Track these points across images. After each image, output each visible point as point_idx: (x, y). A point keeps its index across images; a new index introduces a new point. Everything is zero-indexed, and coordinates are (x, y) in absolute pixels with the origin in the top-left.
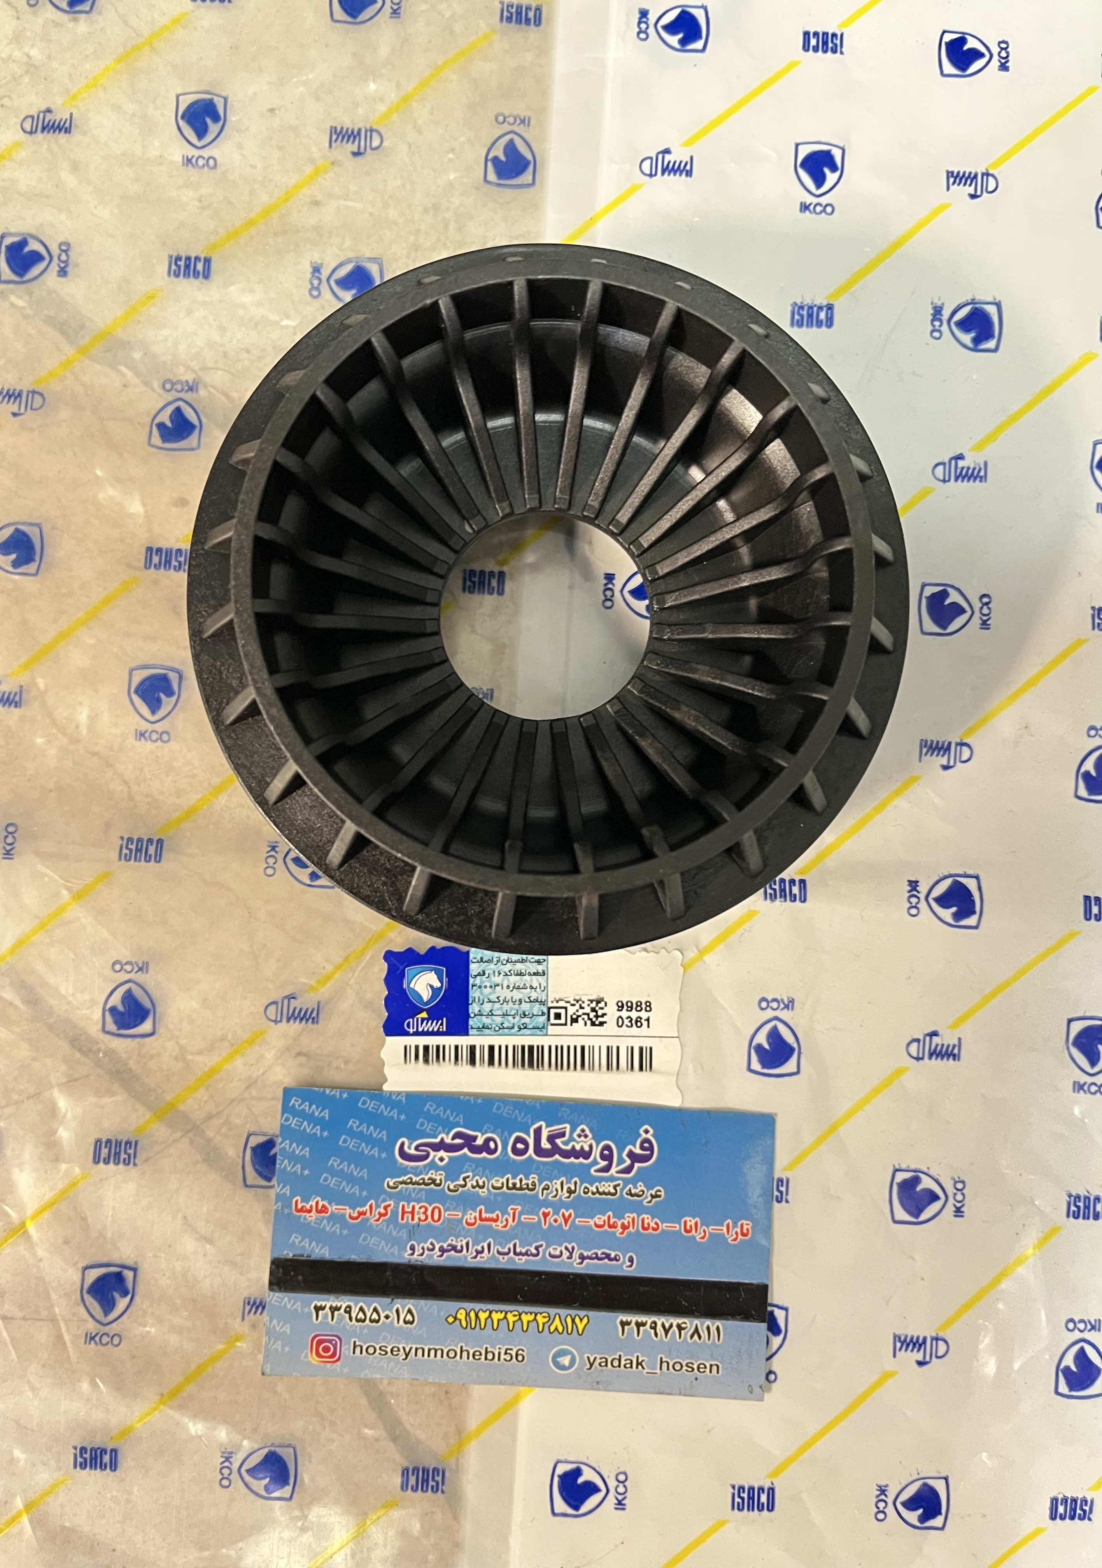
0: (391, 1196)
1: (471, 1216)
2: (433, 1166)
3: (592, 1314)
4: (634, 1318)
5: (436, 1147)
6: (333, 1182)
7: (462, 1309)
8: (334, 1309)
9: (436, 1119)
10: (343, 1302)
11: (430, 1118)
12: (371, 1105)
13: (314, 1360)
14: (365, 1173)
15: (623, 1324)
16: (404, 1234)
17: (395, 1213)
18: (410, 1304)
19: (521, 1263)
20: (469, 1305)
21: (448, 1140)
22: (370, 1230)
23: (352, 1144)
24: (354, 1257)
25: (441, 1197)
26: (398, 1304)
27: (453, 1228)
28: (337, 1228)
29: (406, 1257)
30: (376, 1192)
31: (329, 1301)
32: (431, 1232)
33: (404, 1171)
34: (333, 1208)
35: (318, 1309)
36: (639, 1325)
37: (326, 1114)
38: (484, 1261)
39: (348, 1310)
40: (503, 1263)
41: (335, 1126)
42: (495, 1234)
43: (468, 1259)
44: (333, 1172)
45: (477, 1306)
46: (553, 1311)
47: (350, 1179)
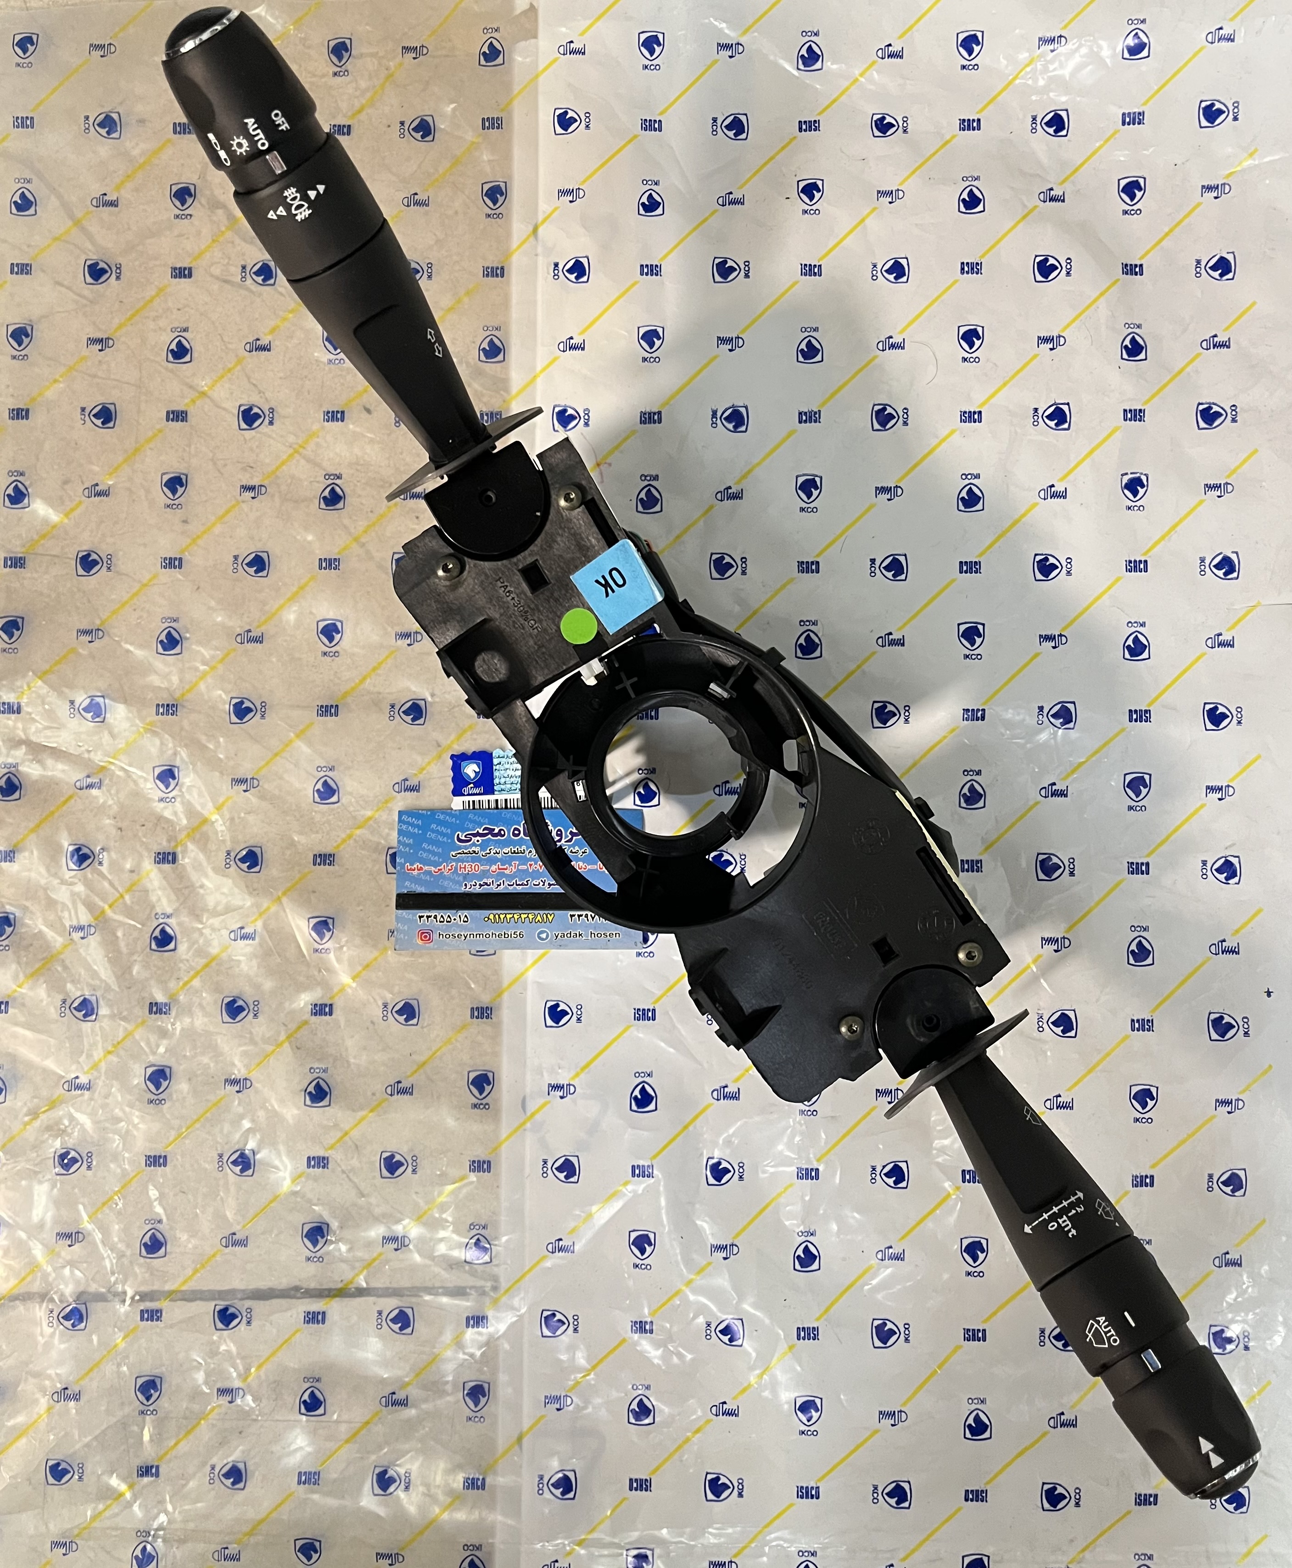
0: (454, 860)
1: (494, 868)
2: (474, 845)
3: (556, 912)
4: (577, 913)
5: (475, 835)
6: (424, 855)
7: (491, 914)
8: (428, 917)
9: (474, 822)
10: (433, 913)
11: (471, 821)
12: (442, 817)
13: (420, 942)
14: (440, 850)
15: (572, 916)
16: (461, 878)
17: (456, 868)
18: (466, 912)
19: (520, 889)
20: (495, 912)
21: (481, 831)
22: (444, 878)
23: (433, 836)
24: (437, 891)
25: (479, 860)
26: (460, 913)
27: (485, 874)
28: (428, 878)
29: (463, 889)
30: (447, 859)
31: (426, 913)
32: (475, 876)
33: (460, 848)
34: (426, 868)
35: (420, 917)
36: (579, 916)
37: (420, 822)
38: (501, 889)
39: (435, 917)
40: (511, 889)
41: (425, 828)
42: (507, 876)
43: (493, 889)
44: (424, 850)
45: (499, 912)
46: (536, 912)
47: (434, 854)
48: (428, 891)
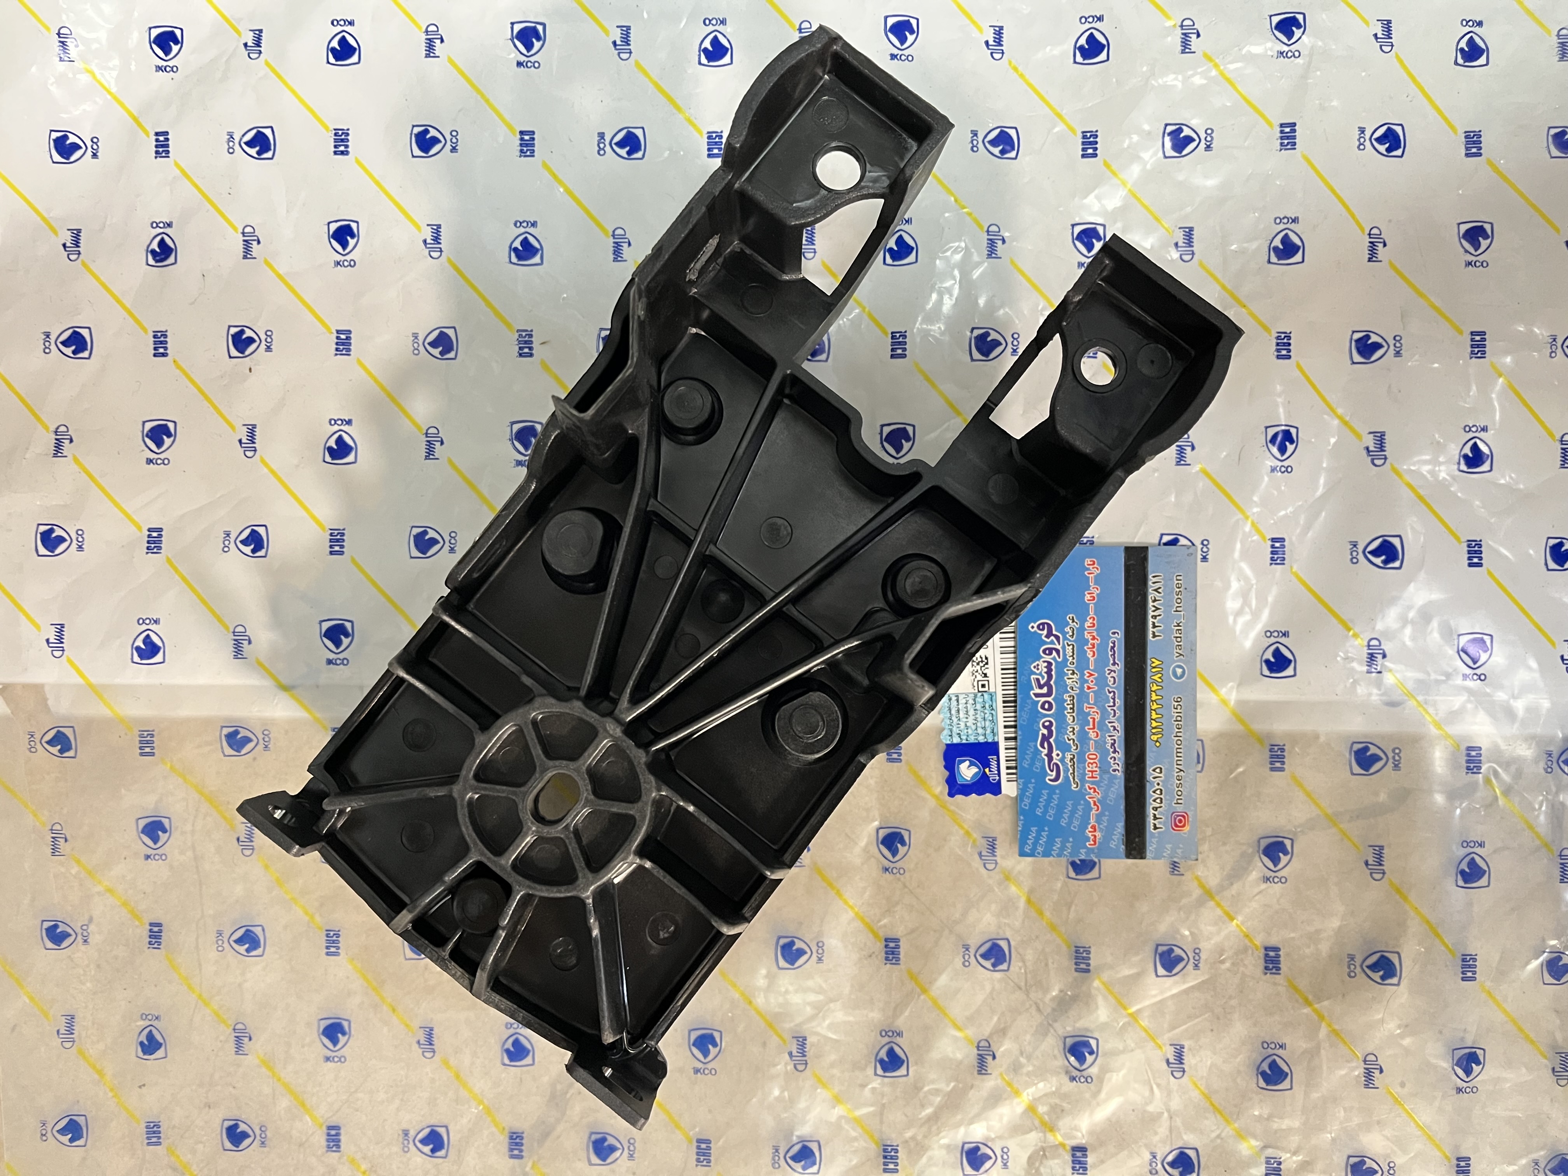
0: (1083, 785)
1: (1092, 735)
3: (1149, 656)
4: (1150, 630)
6: (1076, 823)
7: (1151, 737)
8: (1155, 818)
9: (1033, 759)
10: (1150, 812)
11: (1032, 764)
12: (1027, 801)
13: (1187, 829)
14: (1069, 803)
15: (1154, 636)
16: (1106, 777)
17: (1093, 783)
18: (1149, 770)
19: (1120, 702)
20: (1148, 733)
21: (1045, 751)
22: (1105, 797)
23: (1051, 812)
24: (1122, 807)
25: (1081, 754)
26: (1150, 778)
27: (1100, 746)
28: (1105, 819)
29: (1120, 774)
30: (1081, 795)
31: (1150, 821)
32: (1103, 759)
34: (1092, 821)
35: (1155, 828)
36: (1154, 626)
37: (1034, 829)
38: (1120, 726)
39: (1155, 809)
40: (1120, 713)
41: (1041, 823)
42: (1103, 719)
44: (1070, 823)
45: (1148, 728)
47: (1073, 812)
48: (1123, 819)
